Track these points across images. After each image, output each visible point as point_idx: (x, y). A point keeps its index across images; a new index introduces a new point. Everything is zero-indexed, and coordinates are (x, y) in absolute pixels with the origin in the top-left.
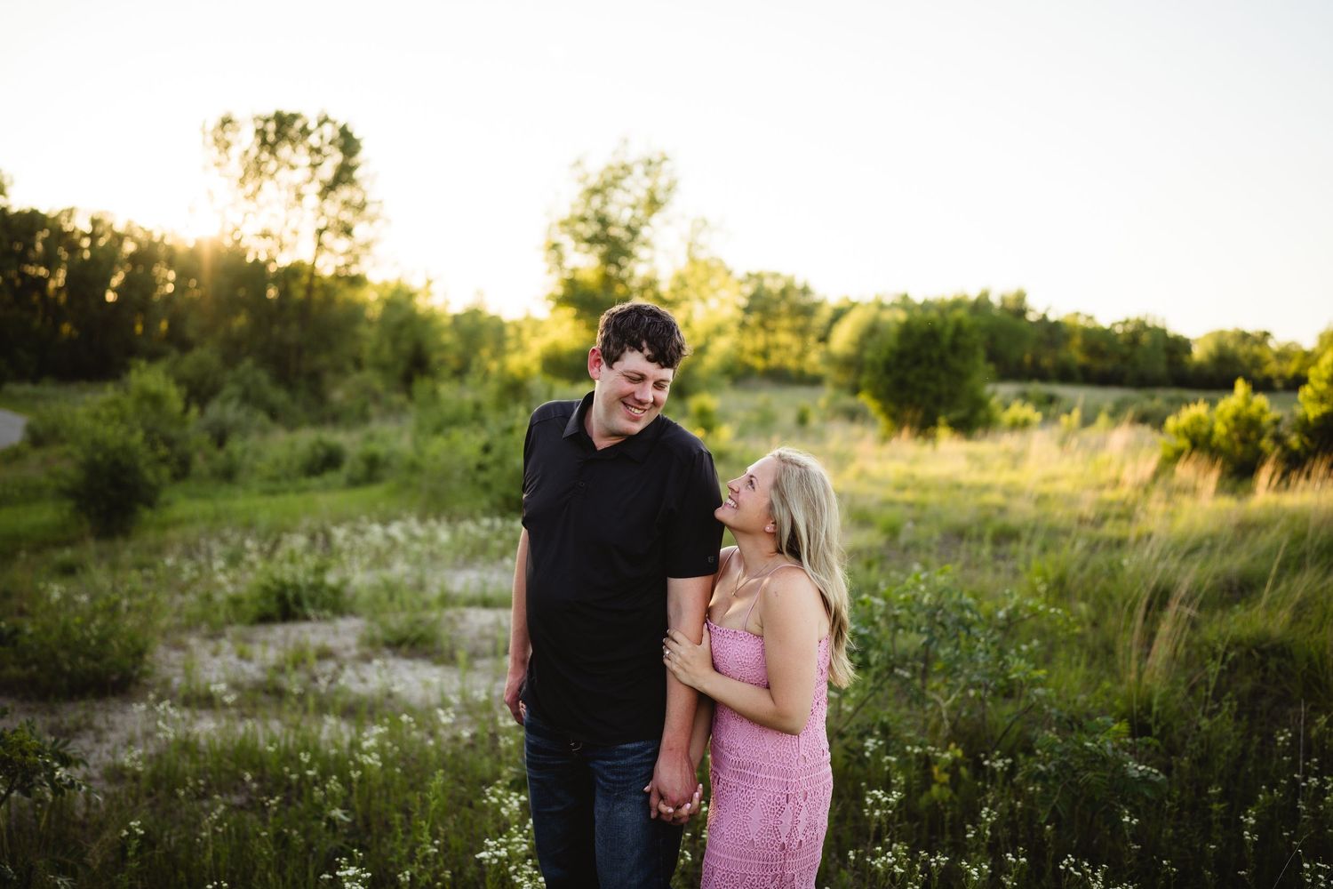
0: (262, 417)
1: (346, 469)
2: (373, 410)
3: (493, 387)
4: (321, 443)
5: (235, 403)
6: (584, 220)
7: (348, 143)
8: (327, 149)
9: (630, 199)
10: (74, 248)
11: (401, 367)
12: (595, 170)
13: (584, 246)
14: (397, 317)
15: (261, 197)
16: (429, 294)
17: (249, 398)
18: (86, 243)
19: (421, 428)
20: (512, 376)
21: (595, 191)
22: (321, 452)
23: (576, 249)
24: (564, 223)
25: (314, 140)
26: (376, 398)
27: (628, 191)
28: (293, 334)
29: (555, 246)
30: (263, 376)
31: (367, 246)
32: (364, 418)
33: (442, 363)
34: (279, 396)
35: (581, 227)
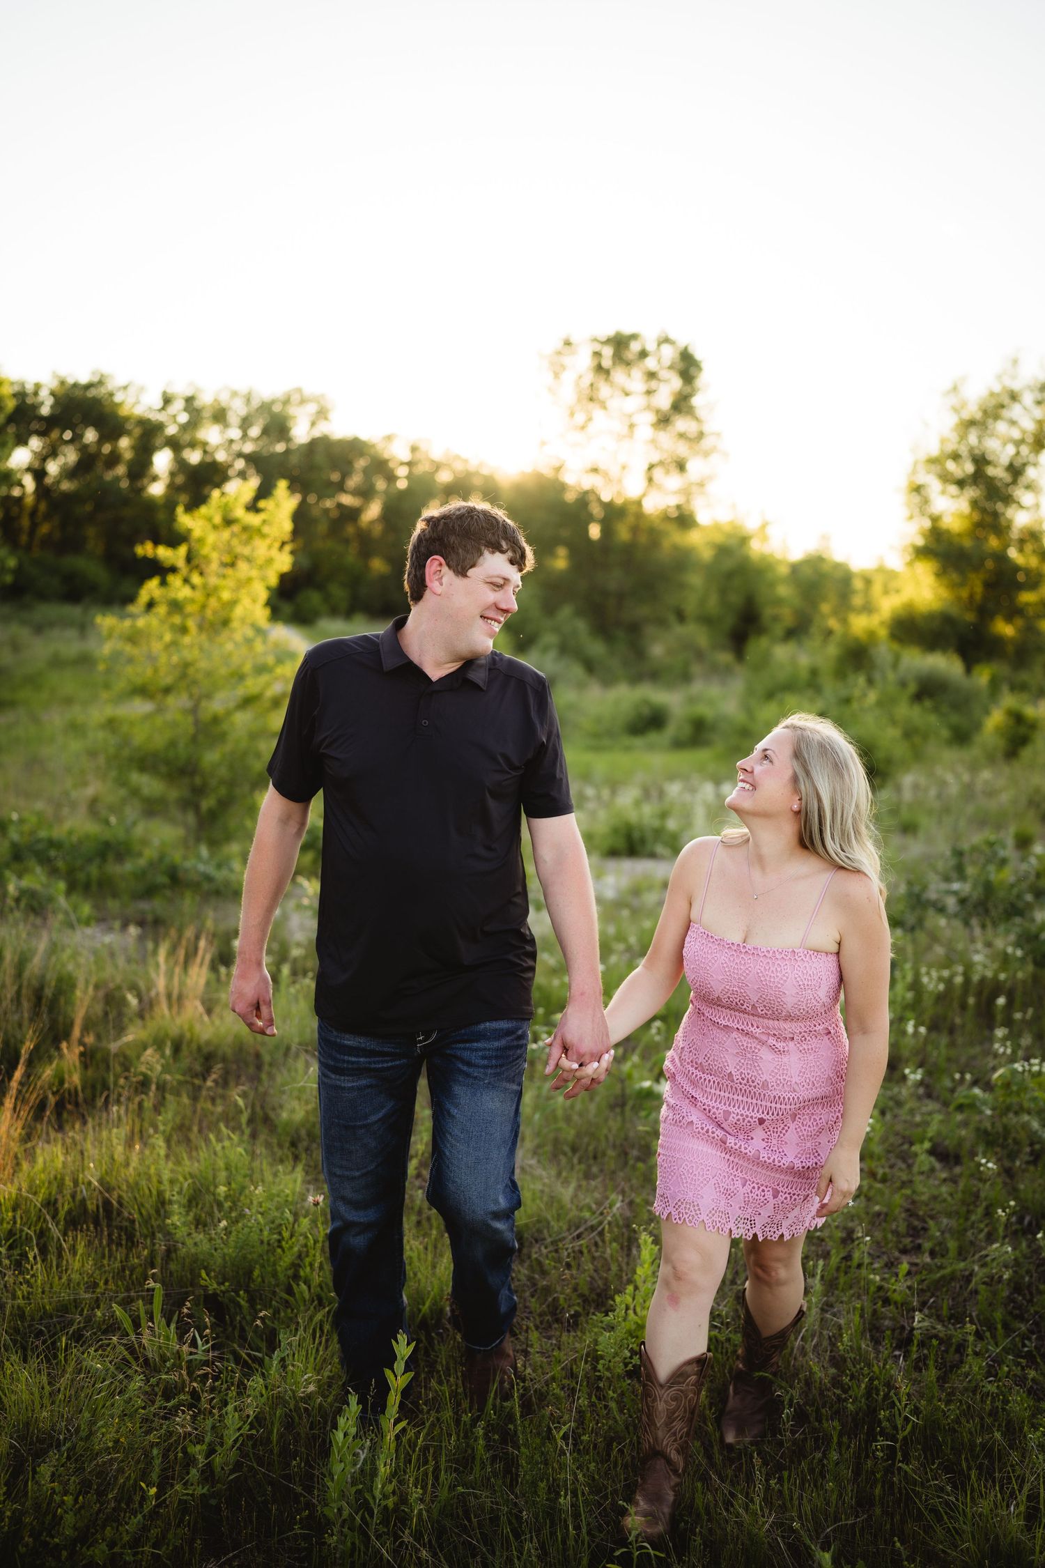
0: (577, 671)
1: (671, 731)
2: (696, 669)
3: (832, 650)
4: (646, 702)
5: (552, 654)
6: (956, 457)
7: (687, 366)
8: (664, 374)
9: (1016, 434)
10: (391, 478)
11: (729, 621)
12: (975, 394)
13: (953, 489)
14: (728, 564)
15: (591, 428)
16: (765, 538)
17: (566, 649)
18: (402, 472)
19: (750, 692)
20: (857, 640)
21: (972, 423)
22: (646, 711)
23: (943, 492)
24: (932, 461)
25: (650, 363)
26: (699, 655)
27: (1013, 423)
28: (614, 579)
29: (918, 489)
30: (581, 626)
31: (701, 485)
32: (686, 678)
33: (776, 618)
34: (596, 648)
35: (951, 466)
